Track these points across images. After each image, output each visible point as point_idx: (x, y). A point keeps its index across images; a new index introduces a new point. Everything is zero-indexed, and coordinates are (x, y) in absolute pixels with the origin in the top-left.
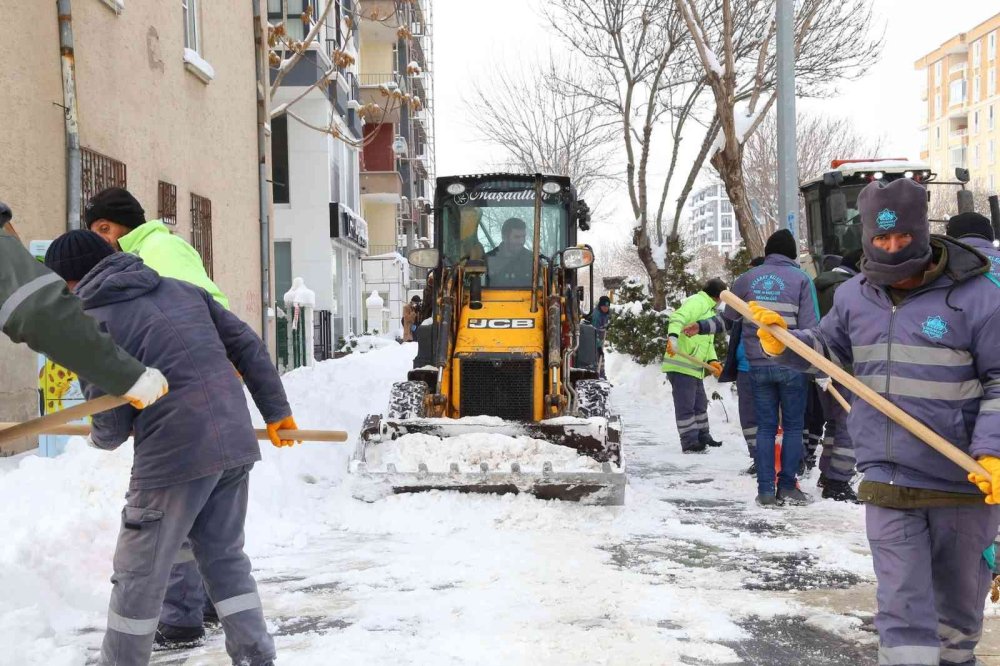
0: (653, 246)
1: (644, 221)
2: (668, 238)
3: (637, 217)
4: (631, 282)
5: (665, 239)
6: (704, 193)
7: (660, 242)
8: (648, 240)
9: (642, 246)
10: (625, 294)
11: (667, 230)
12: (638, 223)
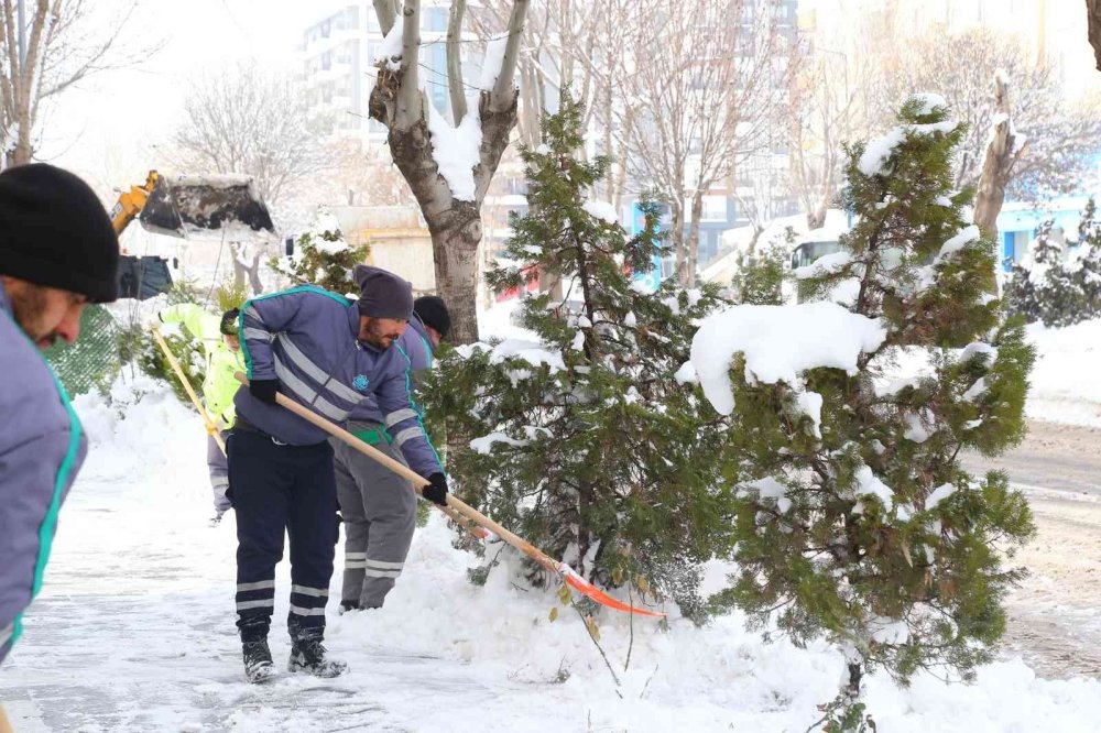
0: (438, 122)
1: (411, 42)
2: (485, 99)
3: (386, 25)
4: (328, 236)
5: (472, 101)
6: (329, 21)
7: (459, 113)
8: (423, 102)
9: (403, 124)
10: (312, 272)
11: (480, 74)
12: (390, 46)
